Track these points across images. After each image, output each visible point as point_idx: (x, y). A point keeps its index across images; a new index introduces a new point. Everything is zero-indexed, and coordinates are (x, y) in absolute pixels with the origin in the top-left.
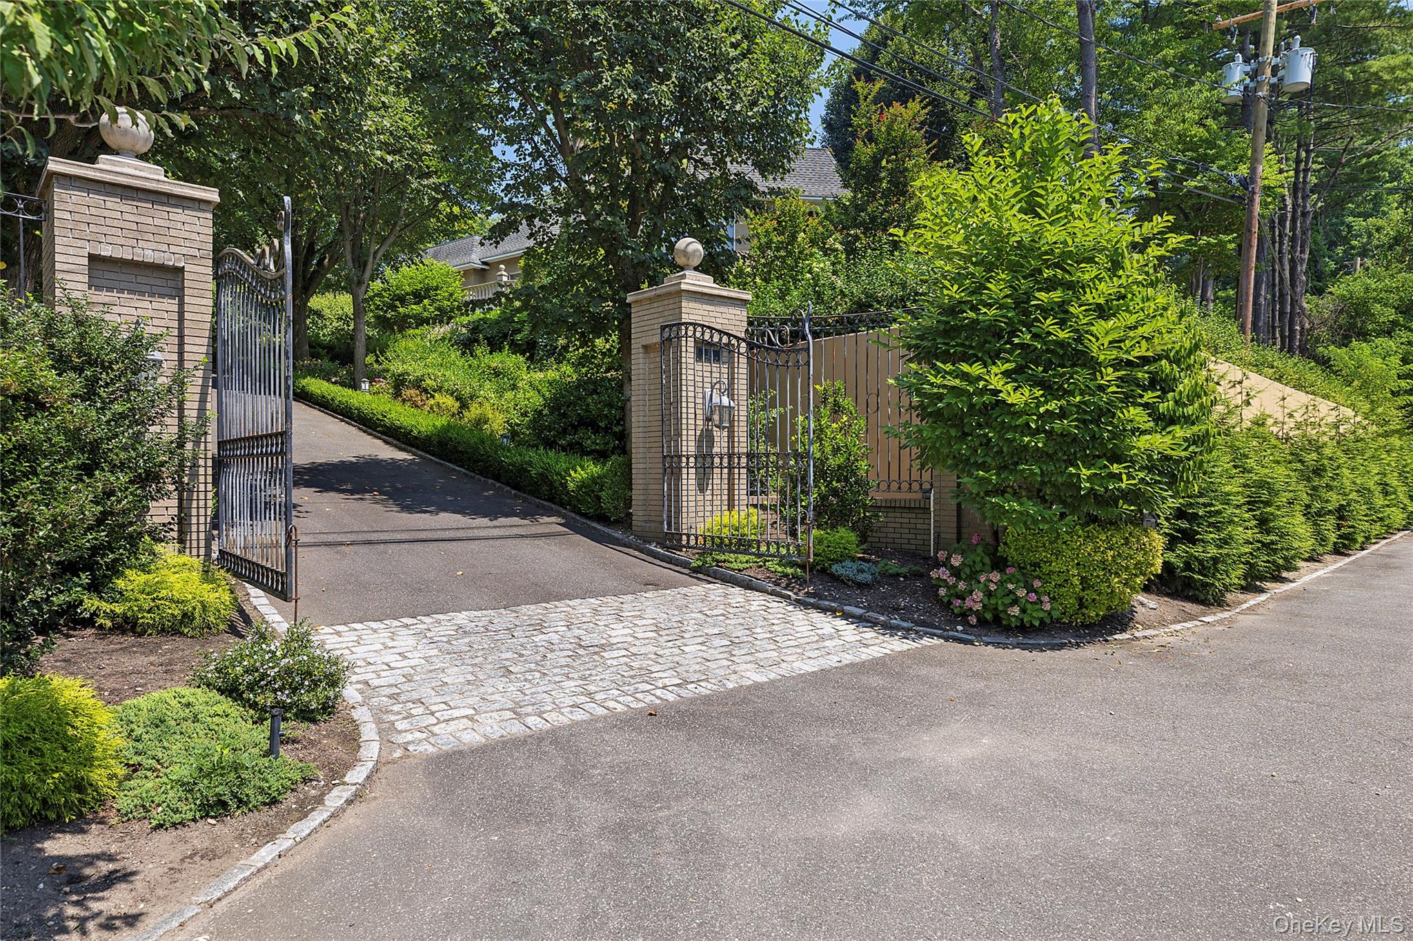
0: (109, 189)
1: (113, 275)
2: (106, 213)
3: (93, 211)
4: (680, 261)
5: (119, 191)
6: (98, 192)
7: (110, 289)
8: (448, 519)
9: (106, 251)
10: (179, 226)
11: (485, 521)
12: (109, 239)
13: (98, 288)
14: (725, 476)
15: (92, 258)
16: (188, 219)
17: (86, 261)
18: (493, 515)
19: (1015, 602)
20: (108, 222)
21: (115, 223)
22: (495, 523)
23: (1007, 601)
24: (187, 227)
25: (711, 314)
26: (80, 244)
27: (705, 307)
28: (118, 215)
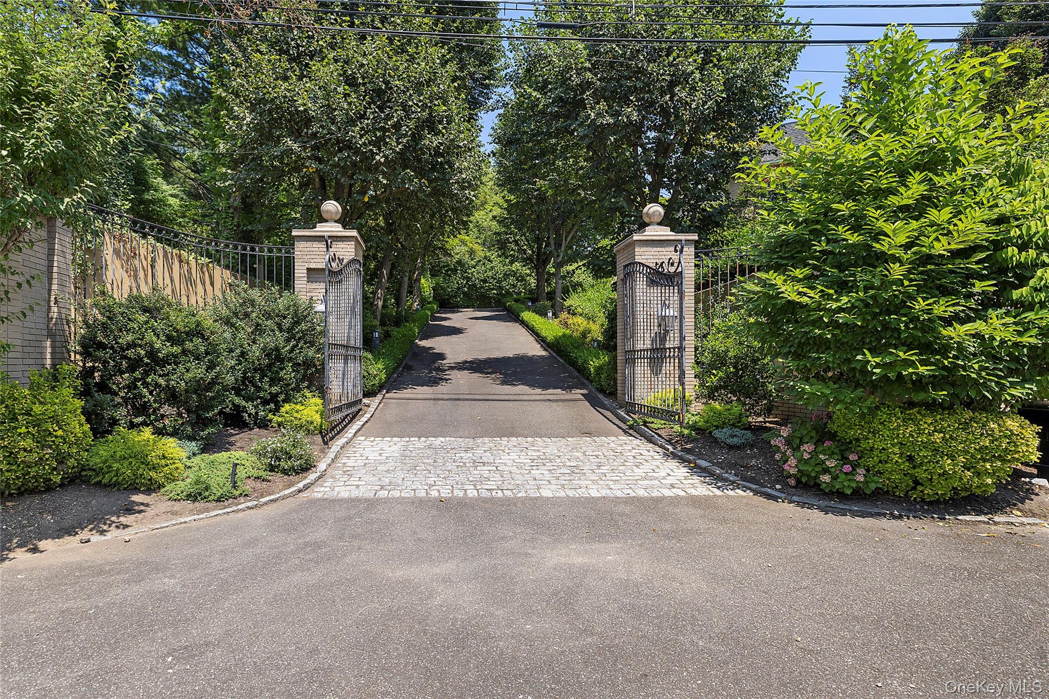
0: (314, 238)
1: (317, 276)
2: (313, 249)
3: (308, 249)
4: (646, 220)
5: (318, 239)
6: (310, 241)
7: (316, 282)
8: (522, 389)
9: (313, 266)
10: (341, 250)
11: (539, 391)
12: (314, 260)
13: (312, 282)
14: (677, 364)
15: (308, 269)
16: (344, 246)
17: (306, 271)
18: (545, 387)
19: (826, 471)
20: (314, 253)
21: (317, 253)
22: (544, 392)
23: (819, 469)
24: (344, 250)
25: (660, 253)
26: (303, 264)
27: (655, 249)
28: (317, 249)
